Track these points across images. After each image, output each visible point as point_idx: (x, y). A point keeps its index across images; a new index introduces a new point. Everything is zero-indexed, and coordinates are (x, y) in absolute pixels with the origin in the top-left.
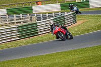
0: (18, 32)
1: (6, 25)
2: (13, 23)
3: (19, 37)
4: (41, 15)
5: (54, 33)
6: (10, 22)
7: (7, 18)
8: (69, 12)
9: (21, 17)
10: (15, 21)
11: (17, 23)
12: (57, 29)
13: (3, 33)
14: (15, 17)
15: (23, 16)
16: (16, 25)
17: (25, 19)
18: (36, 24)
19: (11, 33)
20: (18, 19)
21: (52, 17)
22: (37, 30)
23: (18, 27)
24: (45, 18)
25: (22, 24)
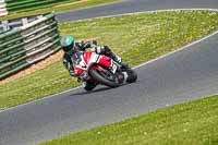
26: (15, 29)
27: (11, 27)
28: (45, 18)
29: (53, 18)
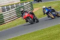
4: (5, 7)
5: (24, 18)
8: (27, 2)
21: (14, 8)
22: (4, 20)
24: (8, 9)
26: (22, 5)
27: (21, 5)
28: (29, 3)
29: (31, 3)
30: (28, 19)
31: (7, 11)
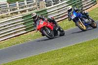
0: (24, 24)
1: (7, 16)
2: (17, 13)
3: (25, 30)
5: (38, 30)
6: (12, 12)
7: (8, 7)
9: (26, 4)
10: (19, 10)
11: (21, 12)
12: (42, 23)
13: (4, 26)
14: (18, 5)
15: (28, 3)
16: (20, 16)
17: (30, 6)
18: (45, 10)
19: (16, 26)
20: (22, 8)
23: (23, 18)
24: (56, 2)
25: (28, 13)
30: (44, 31)
31: (54, 4)
